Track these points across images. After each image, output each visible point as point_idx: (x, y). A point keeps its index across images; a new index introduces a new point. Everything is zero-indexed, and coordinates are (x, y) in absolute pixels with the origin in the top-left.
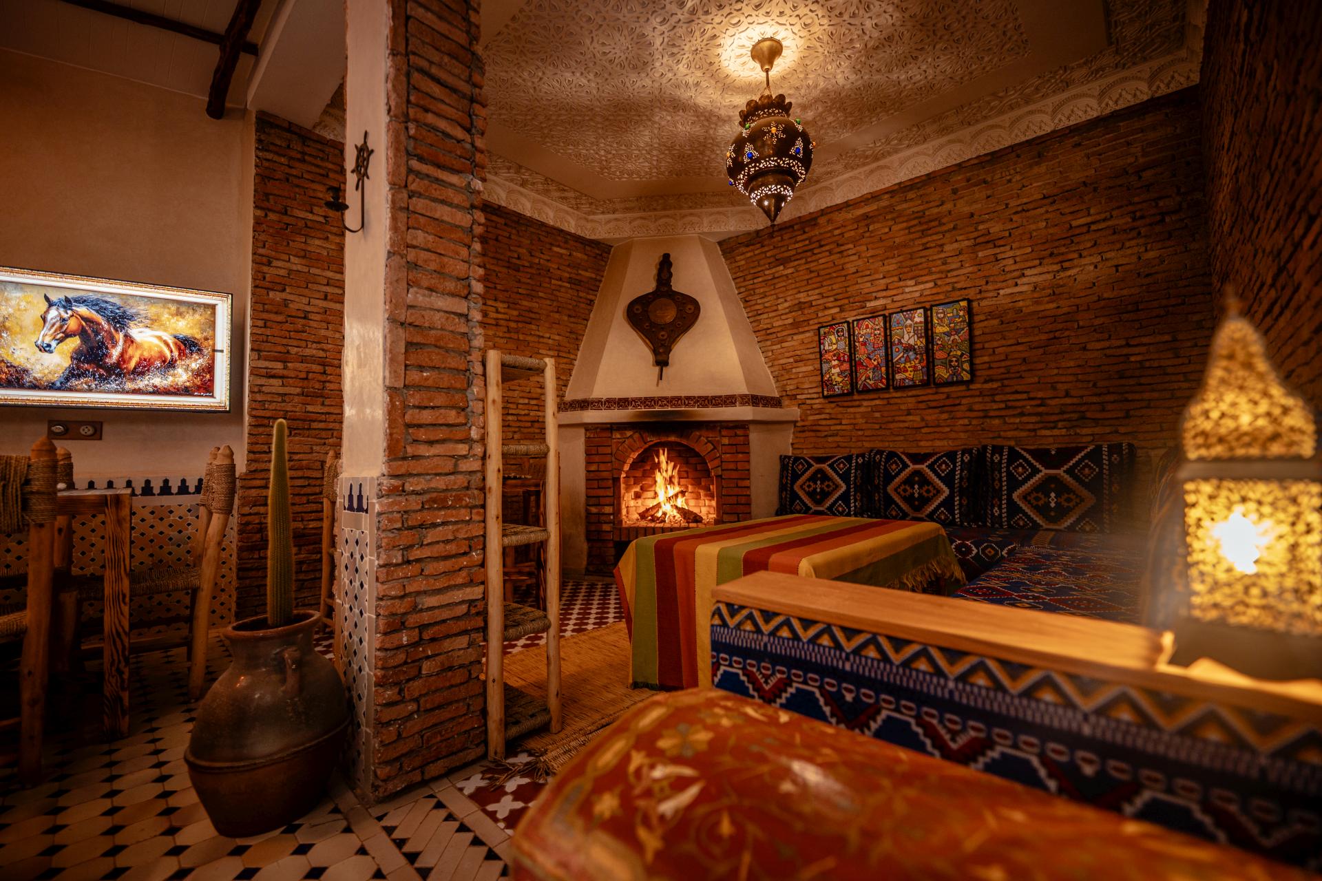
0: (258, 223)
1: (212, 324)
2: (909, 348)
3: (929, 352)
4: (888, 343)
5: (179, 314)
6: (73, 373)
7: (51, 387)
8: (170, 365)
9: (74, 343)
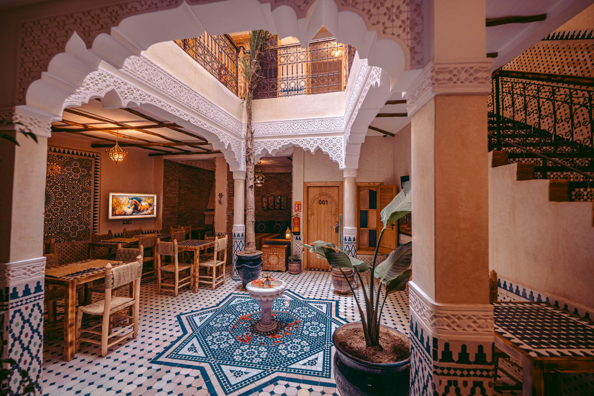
0: (164, 181)
1: (154, 201)
2: (277, 203)
3: (280, 204)
4: (274, 201)
5: (149, 199)
6: (133, 212)
7: (130, 215)
8: (148, 209)
9: (133, 206)
